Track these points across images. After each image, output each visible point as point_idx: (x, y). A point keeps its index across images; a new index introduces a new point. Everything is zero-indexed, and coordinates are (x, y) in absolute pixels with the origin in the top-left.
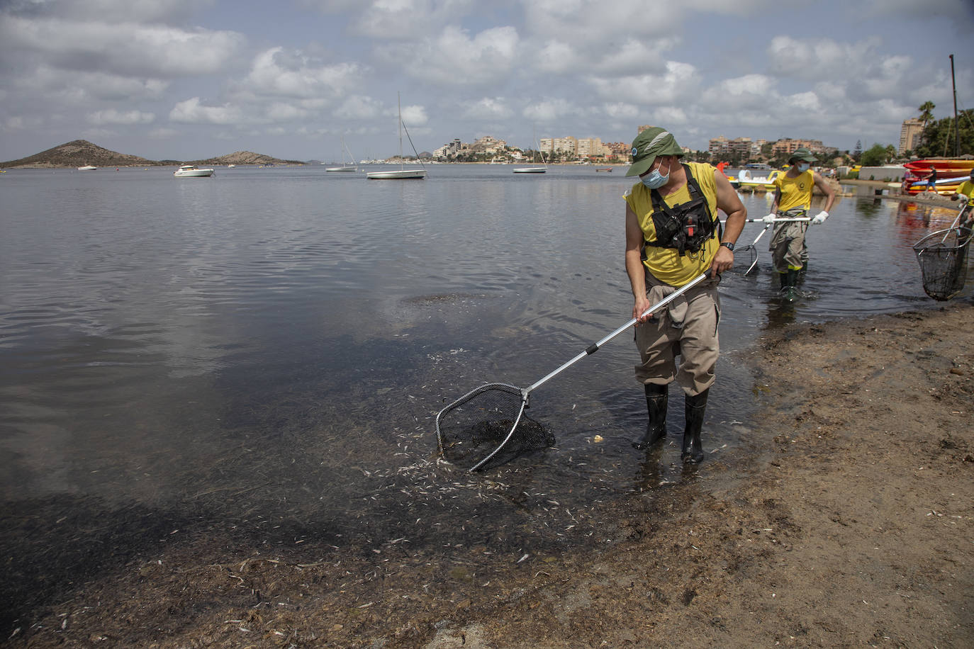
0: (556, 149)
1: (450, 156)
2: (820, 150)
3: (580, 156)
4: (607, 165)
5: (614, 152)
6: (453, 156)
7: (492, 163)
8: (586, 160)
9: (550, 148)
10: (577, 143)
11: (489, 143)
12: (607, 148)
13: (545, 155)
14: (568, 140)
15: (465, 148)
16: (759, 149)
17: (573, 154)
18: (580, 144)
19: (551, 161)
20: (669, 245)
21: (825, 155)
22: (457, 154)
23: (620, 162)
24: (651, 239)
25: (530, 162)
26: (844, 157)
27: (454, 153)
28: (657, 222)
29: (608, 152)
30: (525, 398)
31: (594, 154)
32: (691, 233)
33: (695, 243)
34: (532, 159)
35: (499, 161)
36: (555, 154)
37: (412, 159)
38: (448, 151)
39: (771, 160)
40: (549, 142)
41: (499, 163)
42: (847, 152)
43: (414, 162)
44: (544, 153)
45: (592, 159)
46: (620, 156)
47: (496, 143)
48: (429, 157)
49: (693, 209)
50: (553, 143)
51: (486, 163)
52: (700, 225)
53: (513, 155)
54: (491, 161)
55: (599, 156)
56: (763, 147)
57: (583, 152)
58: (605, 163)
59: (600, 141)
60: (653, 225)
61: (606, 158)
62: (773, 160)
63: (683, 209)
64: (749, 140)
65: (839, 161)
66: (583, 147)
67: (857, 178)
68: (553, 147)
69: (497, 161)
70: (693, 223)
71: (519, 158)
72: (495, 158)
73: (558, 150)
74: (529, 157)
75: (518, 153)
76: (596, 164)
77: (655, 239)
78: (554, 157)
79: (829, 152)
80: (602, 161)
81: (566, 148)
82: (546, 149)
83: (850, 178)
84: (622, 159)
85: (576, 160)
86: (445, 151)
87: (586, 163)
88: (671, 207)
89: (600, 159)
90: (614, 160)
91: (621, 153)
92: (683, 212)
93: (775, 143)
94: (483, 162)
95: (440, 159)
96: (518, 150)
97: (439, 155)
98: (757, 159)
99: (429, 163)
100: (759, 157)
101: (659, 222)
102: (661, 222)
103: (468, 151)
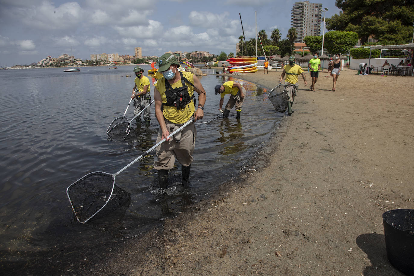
0: (98, 59)
1: (46, 64)
2: (208, 55)
3: (109, 62)
4: (122, 65)
5: (124, 59)
6: (48, 64)
7: (68, 67)
8: (112, 64)
9: (95, 59)
10: (108, 56)
11: (66, 58)
12: (121, 58)
13: (93, 62)
14: (103, 55)
15: (54, 60)
16: (185, 56)
17: (106, 61)
18: (109, 56)
19: (96, 65)
20: (172, 105)
21: (210, 57)
22: (50, 63)
23: (128, 64)
24: (165, 102)
25: (86, 65)
26: (216, 58)
27: (49, 63)
28: (167, 95)
29: (122, 59)
30: (115, 179)
31: (116, 60)
32: (181, 100)
33: (183, 105)
34: (87, 64)
35: (72, 66)
36: (98, 61)
37: (26, 66)
38: (45, 62)
39: (189, 60)
40: (95, 56)
41: (71, 67)
42: (217, 56)
43: (28, 68)
44: (93, 61)
45: (115, 63)
46: (127, 61)
47: (69, 57)
48: (36, 65)
49: (183, 90)
50: (96, 56)
51: (65, 67)
52: (185, 97)
53: (78, 63)
54: (67, 66)
55: (118, 61)
56: (186, 55)
57: (111, 60)
58: (121, 64)
59: (118, 55)
60: (166, 96)
61: (121, 62)
62: (190, 60)
63: (179, 90)
64: (181, 52)
65: (215, 59)
66: (110, 58)
67: (217, 66)
68: (97, 58)
69: (70, 66)
70: (183, 96)
71: (81, 64)
72: (69, 65)
73: (99, 59)
74: (86, 63)
75: (80, 62)
76: (117, 65)
77: (166, 102)
78: (98, 63)
79: (211, 56)
80: (120, 64)
81: (103, 58)
82: (93, 59)
83: (215, 66)
84: (128, 62)
85: (108, 63)
86: (43, 62)
87: (112, 65)
88: (174, 89)
89: (119, 63)
90: (125, 63)
91: (128, 60)
92: (179, 91)
93: (191, 53)
94: (63, 67)
95: (41, 66)
96: (81, 60)
97: (41, 64)
98: (184, 60)
99: (36, 68)
100: (185, 59)
101: (168, 95)
102: (169, 95)
103: (55, 61)
